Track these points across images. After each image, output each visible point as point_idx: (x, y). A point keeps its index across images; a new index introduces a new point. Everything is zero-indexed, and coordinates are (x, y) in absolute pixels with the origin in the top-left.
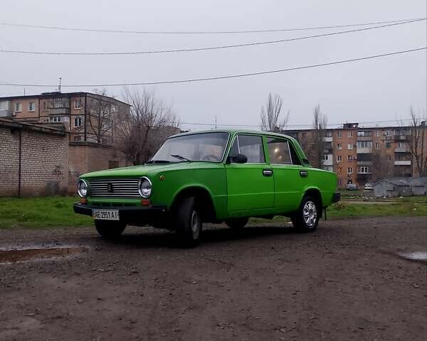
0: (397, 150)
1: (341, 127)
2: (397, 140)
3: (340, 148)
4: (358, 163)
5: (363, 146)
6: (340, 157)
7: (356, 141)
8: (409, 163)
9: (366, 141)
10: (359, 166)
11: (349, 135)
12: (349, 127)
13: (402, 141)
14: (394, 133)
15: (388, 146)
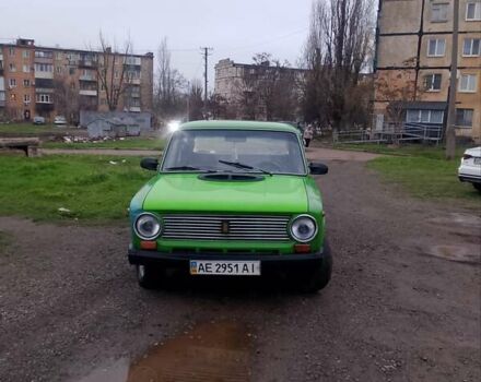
0: (82, 78)
1: (14, 42)
2: (82, 66)
3: (14, 70)
4: (37, 90)
5: (42, 70)
6: (13, 81)
7: (33, 62)
8: (94, 93)
9: (47, 64)
10: (38, 94)
11: (25, 54)
12: (23, 43)
13: (88, 68)
14: (79, 57)
15: (71, 72)
